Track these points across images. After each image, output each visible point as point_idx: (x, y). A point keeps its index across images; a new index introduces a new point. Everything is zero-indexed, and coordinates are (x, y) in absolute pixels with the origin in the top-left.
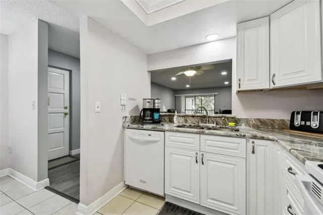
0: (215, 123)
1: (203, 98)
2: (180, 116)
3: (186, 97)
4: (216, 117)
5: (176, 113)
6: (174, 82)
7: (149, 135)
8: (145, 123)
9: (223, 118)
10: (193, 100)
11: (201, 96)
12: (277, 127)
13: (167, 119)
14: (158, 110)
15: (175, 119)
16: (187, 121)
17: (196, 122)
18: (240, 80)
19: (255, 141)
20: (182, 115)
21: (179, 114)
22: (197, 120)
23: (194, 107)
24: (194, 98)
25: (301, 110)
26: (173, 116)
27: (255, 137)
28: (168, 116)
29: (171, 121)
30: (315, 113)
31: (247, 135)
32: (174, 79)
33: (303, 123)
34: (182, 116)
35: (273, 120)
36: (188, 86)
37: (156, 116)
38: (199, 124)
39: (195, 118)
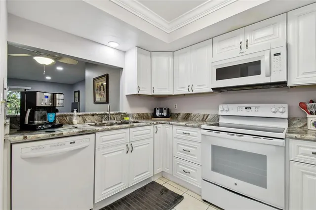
0: (116, 119)
4: (114, 114)
5: (75, 112)
7: (71, 143)
15: (75, 119)
16: (86, 120)
17: (96, 120)
18: (139, 87)
20: (81, 114)
25: (159, 107)
30: (165, 109)
33: (160, 114)
37: (51, 117)
38: (101, 121)
39: (95, 116)
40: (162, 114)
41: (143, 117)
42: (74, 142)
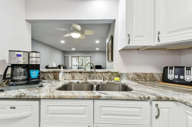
0: (102, 78)
1: (83, 58)
2: (66, 73)
3: (72, 57)
4: (102, 73)
5: (62, 69)
6: (63, 44)
7: (11, 108)
8: (12, 85)
9: (110, 74)
10: (77, 59)
11: (82, 56)
12: (148, 79)
13: (51, 76)
14: (37, 67)
15: (61, 75)
16: (74, 77)
17: (84, 78)
18: (129, 35)
19: (159, 103)
20: (68, 71)
21: (66, 71)
22: (84, 76)
23: (77, 63)
24: (77, 58)
25: (173, 65)
26: (59, 72)
27: (160, 99)
28: (52, 72)
29: (56, 78)
31: (151, 96)
32: (63, 42)
33: (177, 77)
34: (69, 73)
35: (146, 74)
36: (73, 49)
37: (34, 74)
38: (86, 80)
39: (82, 74)
40: (182, 77)
41: (145, 79)
42: (14, 108)
